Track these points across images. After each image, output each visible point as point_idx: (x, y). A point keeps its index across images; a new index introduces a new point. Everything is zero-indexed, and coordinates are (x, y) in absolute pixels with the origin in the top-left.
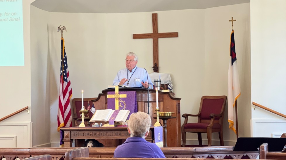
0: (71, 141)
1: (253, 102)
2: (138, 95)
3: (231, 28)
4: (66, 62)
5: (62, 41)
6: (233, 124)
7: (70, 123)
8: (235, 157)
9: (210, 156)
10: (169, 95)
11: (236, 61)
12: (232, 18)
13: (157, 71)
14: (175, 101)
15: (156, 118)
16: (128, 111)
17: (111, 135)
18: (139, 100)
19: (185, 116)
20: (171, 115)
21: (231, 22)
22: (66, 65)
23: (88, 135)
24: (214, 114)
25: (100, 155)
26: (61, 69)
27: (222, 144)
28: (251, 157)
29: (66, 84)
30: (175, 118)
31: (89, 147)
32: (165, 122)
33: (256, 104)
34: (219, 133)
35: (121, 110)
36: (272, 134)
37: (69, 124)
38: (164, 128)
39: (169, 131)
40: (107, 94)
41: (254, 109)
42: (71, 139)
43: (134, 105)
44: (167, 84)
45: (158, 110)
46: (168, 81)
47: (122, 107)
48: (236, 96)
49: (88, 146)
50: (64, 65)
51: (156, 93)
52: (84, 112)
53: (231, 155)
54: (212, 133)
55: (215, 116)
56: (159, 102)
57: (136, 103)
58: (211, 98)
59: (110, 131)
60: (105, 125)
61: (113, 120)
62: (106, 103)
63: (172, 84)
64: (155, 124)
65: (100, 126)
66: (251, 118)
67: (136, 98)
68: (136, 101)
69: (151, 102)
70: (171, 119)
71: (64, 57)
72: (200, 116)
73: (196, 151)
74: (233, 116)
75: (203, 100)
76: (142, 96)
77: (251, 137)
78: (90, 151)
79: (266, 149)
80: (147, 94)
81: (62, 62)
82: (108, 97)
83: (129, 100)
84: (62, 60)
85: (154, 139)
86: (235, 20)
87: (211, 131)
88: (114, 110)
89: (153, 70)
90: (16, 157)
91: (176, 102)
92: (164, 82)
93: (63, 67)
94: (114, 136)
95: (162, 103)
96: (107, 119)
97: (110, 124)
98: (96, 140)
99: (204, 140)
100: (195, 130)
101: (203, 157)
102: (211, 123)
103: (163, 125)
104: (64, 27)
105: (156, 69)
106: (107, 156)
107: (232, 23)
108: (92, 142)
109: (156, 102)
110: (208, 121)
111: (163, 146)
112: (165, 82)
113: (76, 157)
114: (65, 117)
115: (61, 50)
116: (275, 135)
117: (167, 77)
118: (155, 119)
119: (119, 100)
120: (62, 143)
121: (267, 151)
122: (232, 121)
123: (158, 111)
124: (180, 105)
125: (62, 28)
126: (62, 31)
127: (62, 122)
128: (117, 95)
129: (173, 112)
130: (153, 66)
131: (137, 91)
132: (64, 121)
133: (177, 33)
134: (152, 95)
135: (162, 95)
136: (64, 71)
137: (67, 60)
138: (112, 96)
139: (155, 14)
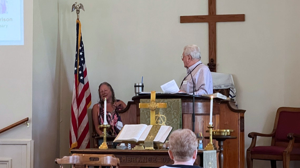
2: (183, 104)
4: (83, 56)
5: (78, 25)
7: (87, 142)
13: (214, 70)
14: (237, 113)
15: (208, 138)
17: (143, 160)
19: (253, 136)
20: (229, 134)
22: (82, 59)
24: (293, 134)
26: (76, 66)
29: (81, 86)
30: (236, 138)
32: (221, 144)
37: (85, 144)
38: (220, 152)
39: (227, 158)
40: (139, 103)
44: (227, 89)
45: (211, 126)
46: (230, 85)
50: (80, 60)
51: (209, 102)
54: (291, 161)
55: (295, 137)
56: (213, 114)
58: (290, 110)
59: (140, 156)
62: (138, 115)
63: (235, 89)
64: (207, 146)
65: (127, 148)
69: (201, 114)
70: (231, 139)
71: (80, 48)
72: (273, 135)
75: (279, 113)
76: (188, 105)
81: (77, 55)
82: (139, 107)
84: (75, 53)
87: (288, 158)
91: (237, 116)
92: (224, 85)
93: (78, 61)
94: (146, 162)
95: (217, 116)
96: (138, 139)
100: (266, 156)
102: (290, 147)
103: (218, 147)
104: (80, 4)
105: (212, 66)
109: (209, 114)
112: (225, 86)
114: (80, 133)
115: (76, 37)
117: (228, 79)
118: (207, 140)
123: (212, 128)
124: (244, 119)
125: (78, 6)
126: (78, 11)
127: (74, 141)
128: (153, 103)
129: (232, 131)
130: (209, 63)
131: (182, 99)
132: (78, 139)
133: (244, 15)
134: (203, 105)
135: (218, 104)
136: (79, 68)
137: (84, 52)
138: (146, 105)
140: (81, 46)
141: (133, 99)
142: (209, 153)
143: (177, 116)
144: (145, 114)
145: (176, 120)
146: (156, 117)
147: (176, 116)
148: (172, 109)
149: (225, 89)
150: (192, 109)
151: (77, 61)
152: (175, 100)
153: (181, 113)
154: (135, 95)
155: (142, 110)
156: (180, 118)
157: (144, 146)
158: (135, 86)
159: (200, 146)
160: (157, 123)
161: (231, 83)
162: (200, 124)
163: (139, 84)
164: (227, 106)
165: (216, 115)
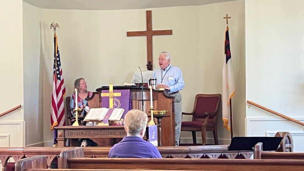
0: (65, 140)
1: (247, 101)
2: (132, 93)
4: (59, 61)
6: (227, 123)
8: (230, 156)
9: (205, 156)
11: (231, 59)
12: (227, 15)
13: (151, 69)
14: (169, 99)
15: (150, 117)
16: (122, 110)
17: (105, 134)
18: (133, 98)
20: (165, 114)
21: (226, 19)
22: (59, 63)
23: (82, 135)
24: (208, 113)
25: (95, 154)
26: (55, 67)
27: (216, 144)
28: (245, 156)
29: (59, 82)
30: (170, 116)
31: (83, 146)
32: (159, 120)
33: (250, 103)
34: (214, 132)
35: (115, 109)
36: (266, 133)
37: (62, 123)
38: (158, 127)
39: (163, 130)
40: (101, 92)
41: (249, 107)
42: (64, 139)
43: (129, 104)
47: (116, 105)
48: (231, 95)
49: (81, 146)
50: (57, 63)
51: (150, 91)
52: (78, 111)
53: (225, 154)
54: (207, 132)
55: (209, 115)
56: (153, 100)
57: (131, 101)
58: (205, 96)
59: (104, 130)
60: (99, 123)
61: (107, 118)
62: (100, 102)
64: (150, 122)
65: (94, 125)
66: (246, 117)
67: (130, 97)
68: (131, 99)
69: (145, 100)
70: (166, 117)
71: (57, 55)
72: (193, 114)
73: (190, 150)
74: (227, 114)
75: (197, 98)
76: (136, 94)
77: (246, 136)
78: (84, 151)
79: (260, 149)
80: (142, 92)
81: (55, 60)
82: (102, 96)
83: (123, 99)
84: (55, 58)
85: (149, 138)
86: (230, 18)
87: (205, 129)
88: (108, 109)
89: (147, 68)
90: (10, 156)
91: (170, 101)
93: (56, 64)
94: (108, 135)
96: (101, 119)
97: (105, 123)
98: (90, 139)
99: (199, 138)
100: (189, 128)
101: (198, 156)
102: (205, 122)
103: (157, 124)
104: (56, 24)
105: (150, 67)
106: (101, 155)
107: (227, 21)
108: (86, 141)
109: (150, 100)
110: (202, 120)
111: (157, 145)
113: (71, 158)
115: (54, 47)
116: (269, 134)
119: (113, 99)
120: (56, 142)
121: (261, 150)
122: (227, 119)
123: (153, 109)
125: (54, 25)
126: (55, 28)
127: (55, 121)
128: (111, 93)
129: (167, 111)
130: (147, 64)
131: (131, 90)
132: (58, 118)
133: (172, 30)
134: (146, 93)
135: (156, 93)
136: (57, 69)
137: (60, 58)
138: (106, 94)
139: (149, 11)
140: (58, 53)
141: (96, 90)
150: (138, 97)
162: (144, 107)
164: (163, 95)
165: (155, 100)
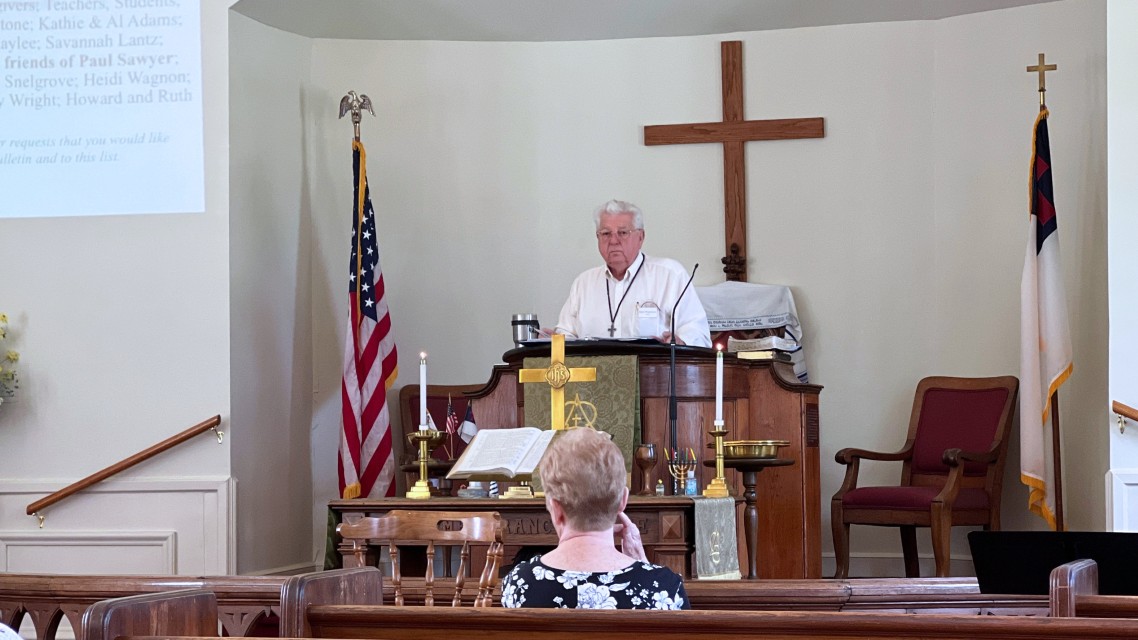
0: (372, 550)
1: (1115, 403)
2: (647, 371)
3: (1037, 98)
4: (372, 241)
5: (357, 155)
6: (1043, 493)
7: (387, 483)
10: (772, 374)
11: (1057, 234)
12: (1042, 57)
13: (740, 276)
14: (798, 395)
15: (713, 464)
17: (527, 528)
18: (647, 391)
19: (848, 460)
20: (773, 452)
21: (1037, 73)
22: (370, 251)
24: (959, 451)
26: (353, 269)
29: (369, 326)
30: (795, 463)
32: (749, 480)
33: (1126, 411)
37: (381, 489)
38: (749, 502)
40: (521, 368)
41: (1122, 430)
44: (778, 329)
45: (721, 430)
46: (785, 316)
48: (1053, 380)
50: (365, 251)
51: (715, 363)
52: (431, 441)
55: (966, 459)
56: (724, 399)
58: (956, 387)
59: (522, 515)
62: (520, 404)
63: (799, 329)
64: (709, 487)
65: (487, 495)
66: (1108, 468)
69: (695, 399)
70: (781, 467)
71: (364, 219)
72: (907, 456)
73: (851, 595)
74: (1041, 458)
75: (922, 394)
76: (658, 371)
79: (1072, 583)
80: (681, 367)
81: (354, 240)
82: (521, 380)
84: (354, 232)
86: (1054, 67)
87: (946, 520)
88: (547, 433)
89: (726, 270)
91: (798, 401)
92: (766, 319)
93: (360, 256)
94: (538, 533)
96: (514, 469)
99: (925, 554)
100: (883, 514)
102: (949, 486)
104: (362, 96)
105: (736, 266)
107: (1042, 79)
109: (715, 398)
112: (770, 321)
113: (322, 604)
114: (366, 460)
115: (352, 189)
117: (780, 301)
118: (709, 469)
119: (566, 391)
121: (1085, 590)
122: (1040, 478)
123: (723, 434)
124: (818, 412)
125: (355, 103)
126: (357, 114)
127: (352, 480)
128: (558, 369)
129: (782, 442)
130: (724, 255)
131: (640, 356)
132: (362, 475)
133: (822, 119)
134: (700, 372)
135: (744, 370)
136: (362, 276)
137: (374, 230)
138: (539, 373)
139: (734, 42)
140: (367, 215)
141: (505, 360)
142: (711, 508)
143: (627, 403)
144: (539, 399)
145: (625, 415)
146: (567, 409)
147: (623, 403)
148: (614, 385)
149: (772, 329)
150: (666, 386)
151: (356, 256)
152: (621, 361)
153: (636, 397)
154: (514, 347)
155: (529, 388)
156: (636, 409)
157: (532, 490)
158: (515, 323)
159: (689, 487)
160: (571, 423)
161: (788, 311)
162: (692, 425)
163: (524, 315)
164: (769, 376)
165: (739, 400)
